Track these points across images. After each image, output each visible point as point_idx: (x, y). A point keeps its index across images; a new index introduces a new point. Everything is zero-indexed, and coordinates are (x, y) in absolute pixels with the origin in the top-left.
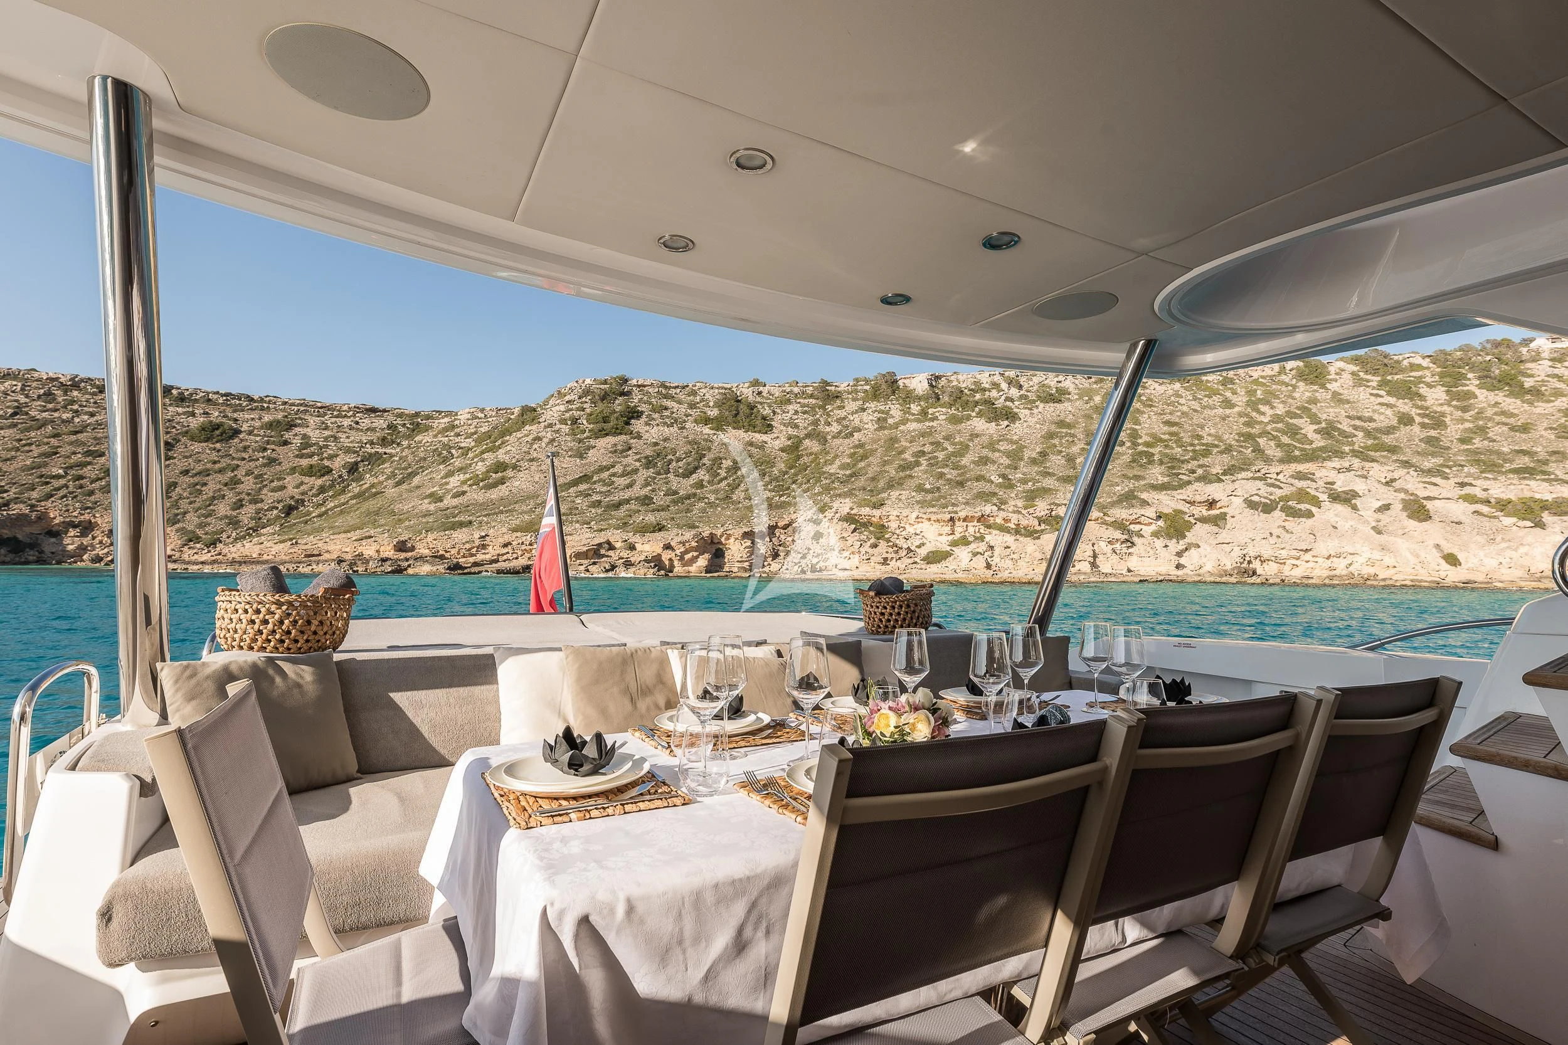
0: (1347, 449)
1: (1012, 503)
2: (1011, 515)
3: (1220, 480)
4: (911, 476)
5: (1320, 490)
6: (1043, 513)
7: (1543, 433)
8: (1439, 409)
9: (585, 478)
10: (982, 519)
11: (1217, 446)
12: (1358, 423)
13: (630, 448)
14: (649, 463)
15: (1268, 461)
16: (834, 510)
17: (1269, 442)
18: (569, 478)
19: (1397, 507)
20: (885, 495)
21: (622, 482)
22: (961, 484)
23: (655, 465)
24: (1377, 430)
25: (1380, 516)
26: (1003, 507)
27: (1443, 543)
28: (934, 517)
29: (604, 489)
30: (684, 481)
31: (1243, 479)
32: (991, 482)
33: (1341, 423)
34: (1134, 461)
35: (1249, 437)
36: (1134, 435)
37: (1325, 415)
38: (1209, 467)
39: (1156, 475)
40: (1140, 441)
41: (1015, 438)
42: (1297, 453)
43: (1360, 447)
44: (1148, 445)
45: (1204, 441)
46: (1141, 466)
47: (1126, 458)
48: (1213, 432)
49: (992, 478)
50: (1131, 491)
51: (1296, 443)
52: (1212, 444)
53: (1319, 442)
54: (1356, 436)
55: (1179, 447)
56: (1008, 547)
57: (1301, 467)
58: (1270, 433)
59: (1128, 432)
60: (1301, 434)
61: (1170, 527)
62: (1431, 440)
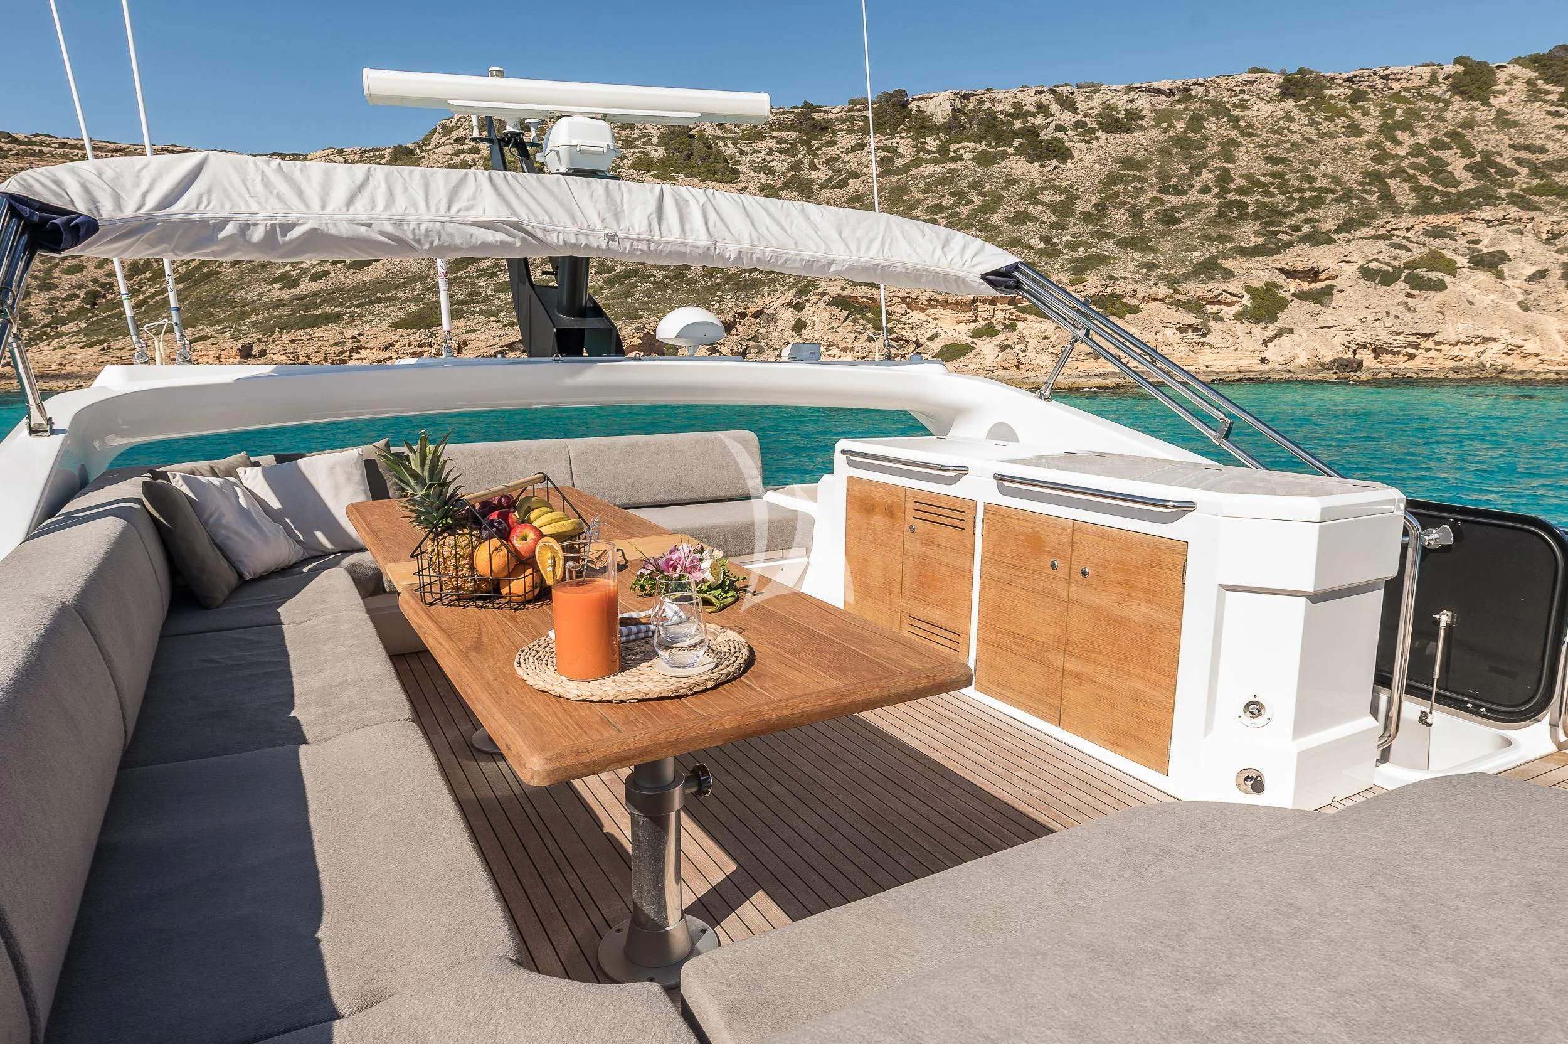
0: (1503, 192)
1: (1055, 276)
3: (1331, 241)
12: (1524, 155)
15: (1397, 211)
16: (821, 290)
17: (1403, 185)
24: (1548, 165)
31: (1362, 238)
32: (1030, 247)
33: (1501, 156)
34: (1220, 214)
35: (1377, 178)
36: (1224, 178)
37: (1482, 144)
38: (1318, 221)
39: (1249, 233)
40: (1232, 186)
41: (1065, 184)
42: (1437, 199)
43: (1522, 190)
44: (1240, 191)
45: (1316, 185)
46: (1230, 222)
47: (1211, 211)
48: (1330, 170)
49: (1031, 242)
50: (1213, 258)
51: (1436, 186)
52: (1326, 188)
53: (1468, 183)
54: (1518, 173)
55: (1284, 193)
56: (1047, 338)
57: (1440, 220)
58: (1405, 171)
59: (1217, 173)
60: (1447, 171)
61: (1257, 306)
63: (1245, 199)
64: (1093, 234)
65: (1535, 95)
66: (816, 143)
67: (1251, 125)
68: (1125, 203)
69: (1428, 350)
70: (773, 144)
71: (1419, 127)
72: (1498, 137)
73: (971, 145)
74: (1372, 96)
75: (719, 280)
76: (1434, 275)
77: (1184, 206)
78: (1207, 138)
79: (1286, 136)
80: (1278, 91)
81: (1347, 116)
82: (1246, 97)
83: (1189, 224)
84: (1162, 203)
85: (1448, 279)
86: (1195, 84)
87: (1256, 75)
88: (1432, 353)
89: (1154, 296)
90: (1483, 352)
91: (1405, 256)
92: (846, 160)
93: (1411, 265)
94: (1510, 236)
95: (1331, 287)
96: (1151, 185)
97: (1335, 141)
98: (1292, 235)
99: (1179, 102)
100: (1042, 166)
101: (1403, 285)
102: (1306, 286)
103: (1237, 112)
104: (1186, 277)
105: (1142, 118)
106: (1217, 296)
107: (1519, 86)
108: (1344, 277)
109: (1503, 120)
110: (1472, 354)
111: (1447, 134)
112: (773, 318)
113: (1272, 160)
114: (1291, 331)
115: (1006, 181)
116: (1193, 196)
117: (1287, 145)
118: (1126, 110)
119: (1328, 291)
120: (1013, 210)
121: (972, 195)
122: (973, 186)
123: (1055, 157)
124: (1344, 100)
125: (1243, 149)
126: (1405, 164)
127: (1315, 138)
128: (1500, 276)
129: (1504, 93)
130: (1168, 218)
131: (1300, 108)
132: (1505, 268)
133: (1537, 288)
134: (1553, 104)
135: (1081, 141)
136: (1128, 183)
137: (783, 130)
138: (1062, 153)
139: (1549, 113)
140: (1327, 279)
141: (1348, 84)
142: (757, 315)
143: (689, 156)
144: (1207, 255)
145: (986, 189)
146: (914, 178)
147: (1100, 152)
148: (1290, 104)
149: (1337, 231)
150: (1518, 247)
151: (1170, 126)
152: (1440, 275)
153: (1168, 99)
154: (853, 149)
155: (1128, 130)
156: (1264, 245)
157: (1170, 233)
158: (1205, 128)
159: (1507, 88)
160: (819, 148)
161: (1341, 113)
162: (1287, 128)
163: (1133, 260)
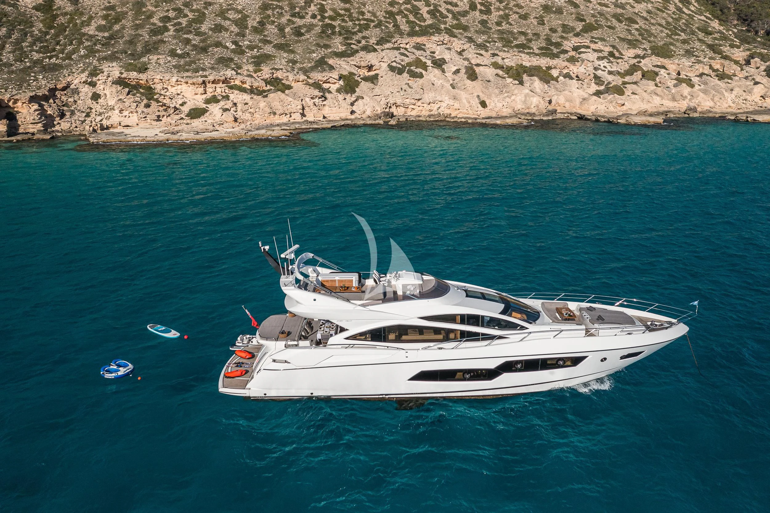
0: (443, 26)
1: (245, 67)
2: (246, 78)
3: (375, 50)
4: (162, 41)
5: (428, 58)
6: (267, 76)
7: (532, 20)
10: (225, 81)
11: (373, 21)
12: (450, 7)
15: (401, 34)
16: (105, 73)
17: (403, 19)
19: (463, 71)
20: (145, 59)
22: (204, 50)
24: (459, 13)
25: (455, 77)
26: (239, 71)
27: (481, 94)
28: (190, 81)
31: (388, 49)
32: (227, 48)
33: (441, 7)
34: (323, 32)
35: (391, 15)
36: (322, 10)
38: (368, 38)
39: (337, 44)
40: (326, 15)
41: (240, 7)
42: (417, 28)
43: (449, 26)
44: (331, 18)
45: (366, 17)
46: (328, 36)
47: (318, 29)
48: (371, 9)
49: (227, 44)
50: (323, 58)
51: (417, 21)
52: (370, 19)
53: (429, 20)
54: (448, 17)
55: (351, 21)
56: (246, 104)
57: (419, 40)
58: (403, 12)
59: (318, 6)
60: (420, 13)
61: (346, 85)
62: (484, 23)
63: (334, 23)
64: (260, 41)
68: (274, 22)
69: (419, 106)
75: (28, 64)
76: (418, 70)
77: (305, 26)
83: (308, 37)
84: (294, 23)
85: (424, 72)
88: (421, 108)
89: (298, 80)
90: (439, 108)
91: (406, 60)
93: (409, 64)
94: (445, 51)
95: (377, 75)
96: (286, 11)
98: (357, 46)
101: (406, 74)
102: (367, 74)
104: (312, 69)
106: (327, 80)
108: (382, 70)
110: (436, 109)
112: (76, 91)
114: (362, 97)
116: (308, 20)
119: (376, 77)
120: (213, 23)
121: (186, 11)
126: (403, 8)
128: (443, 71)
130: (298, 33)
132: (445, 67)
133: (457, 78)
136: (273, 9)
140: (375, 70)
142: (64, 89)
144: (320, 56)
145: (194, 8)
149: (377, 45)
150: (449, 56)
152: (421, 70)
156: (345, 51)
157: (300, 41)
163: (284, 58)
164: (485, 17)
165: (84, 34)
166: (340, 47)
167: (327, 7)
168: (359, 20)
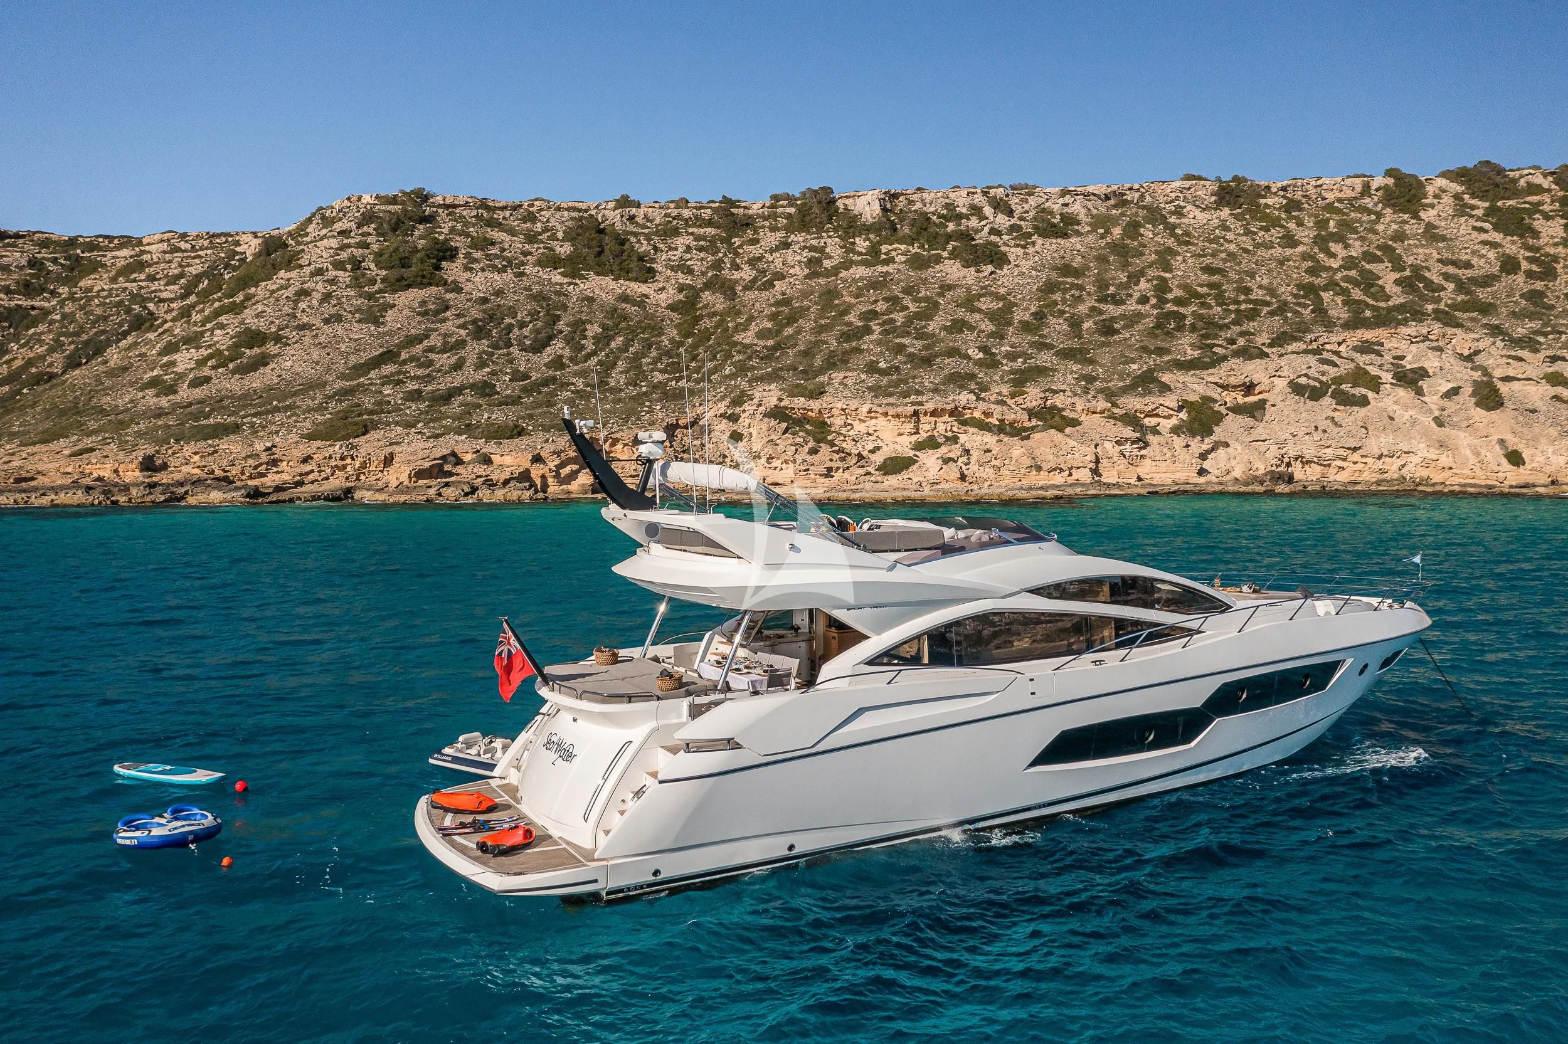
0: (1430, 307)
1: (995, 389)
2: (993, 406)
3: (1264, 355)
4: (858, 350)
5: (1385, 367)
6: (1035, 404)
8: (1552, 251)
9: (388, 356)
10: (955, 413)
11: (1268, 304)
12: (1451, 270)
13: (447, 308)
14: (479, 333)
15: (1329, 325)
16: (756, 400)
17: (1336, 298)
18: (365, 356)
19: (1468, 390)
20: (824, 378)
21: (444, 360)
22: (927, 361)
23: (488, 335)
24: (1473, 280)
25: (1446, 403)
26: (983, 395)
28: (892, 412)
29: (421, 372)
30: (535, 358)
31: (1293, 353)
32: (968, 358)
33: (1429, 270)
34: (1158, 326)
35: (1311, 291)
36: (1162, 287)
37: (1412, 258)
38: (1253, 334)
39: (1186, 346)
40: (1170, 296)
41: (1002, 291)
42: (1368, 313)
43: (1447, 305)
44: (1178, 302)
45: (1253, 297)
46: (1167, 333)
47: (1149, 322)
48: (1265, 282)
49: (970, 352)
50: (1150, 371)
51: (1368, 300)
52: (1262, 301)
53: (1398, 298)
54: (1445, 289)
55: (1219, 304)
56: (989, 451)
57: (1369, 335)
58: (1337, 285)
59: (1155, 282)
60: (1378, 285)
61: (1192, 420)
62: (1534, 297)
63: (1182, 310)
64: (1032, 344)
65: (1462, 209)
66: (737, 241)
67: (1187, 234)
68: (1064, 312)
69: (1355, 463)
70: (689, 240)
71: (1352, 239)
72: (1426, 251)
73: (903, 247)
74: (1306, 206)
75: (644, 389)
76: (1359, 391)
77: (1123, 317)
78: (1145, 246)
79: (1222, 245)
80: (1213, 198)
81: (1282, 227)
82: (1182, 204)
83: (1128, 335)
84: (1101, 312)
85: (1370, 395)
86: (1131, 189)
87: (1190, 183)
88: (1359, 466)
89: (1092, 410)
90: (1403, 466)
91: (1333, 372)
92: (771, 259)
93: (1339, 380)
94: (1430, 353)
95: (1264, 402)
96: (1089, 294)
97: (1270, 252)
98: (1227, 348)
99: (1115, 206)
100: (978, 271)
101: (1330, 400)
102: (1241, 400)
103: (1173, 219)
104: (1125, 391)
105: (1079, 224)
106: (1153, 410)
107: (1447, 200)
108: (1276, 391)
109: (1431, 234)
110: (1395, 467)
111: (1378, 247)
112: (707, 430)
113: (1209, 270)
114: (1227, 445)
115: (941, 287)
116: (1131, 306)
117: (1223, 255)
118: (1061, 214)
119: (1261, 405)
120: (950, 318)
121: (907, 301)
122: (908, 291)
123: (991, 262)
124: (1279, 209)
125: (1180, 258)
126: (1338, 276)
127: (1251, 248)
128: (1419, 392)
129: (1432, 206)
130: (1107, 329)
131: (1236, 216)
132: (1424, 384)
133: (1451, 405)
134: (1478, 219)
135: (1017, 246)
136: (1065, 291)
137: (700, 226)
138: (998, 259)
139: (1474, 228)
140: (1260, 393)
141: (1282, 193)
142: (689, 425)
143: (600, 253)
144: (1145, 368)
145: (920, 295)
146: (844, 281)
147: (1037, 258)
148: (1225, 212)
149: (1271, 345)
150: (1437, 364)
151: (1108, 231)
152: (1364, 391)
153: (1104, 204)
154: (777, 249)
155: (1065, 236)
156: (1199, 358)
157: (1108, 344)
158: (1142, 235)
159: (1435, 201)
160: (740, 246)
161: (1276, 223)
162: (1223, 238)
163: (1072, 372)
164: (1539, 285)
165: (736, 344)
166: (1189, 351)
167: (1173, 284)
168: (1237, 302)
